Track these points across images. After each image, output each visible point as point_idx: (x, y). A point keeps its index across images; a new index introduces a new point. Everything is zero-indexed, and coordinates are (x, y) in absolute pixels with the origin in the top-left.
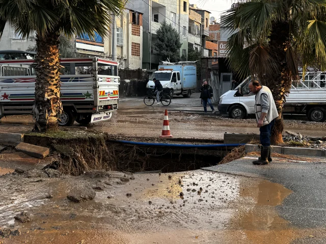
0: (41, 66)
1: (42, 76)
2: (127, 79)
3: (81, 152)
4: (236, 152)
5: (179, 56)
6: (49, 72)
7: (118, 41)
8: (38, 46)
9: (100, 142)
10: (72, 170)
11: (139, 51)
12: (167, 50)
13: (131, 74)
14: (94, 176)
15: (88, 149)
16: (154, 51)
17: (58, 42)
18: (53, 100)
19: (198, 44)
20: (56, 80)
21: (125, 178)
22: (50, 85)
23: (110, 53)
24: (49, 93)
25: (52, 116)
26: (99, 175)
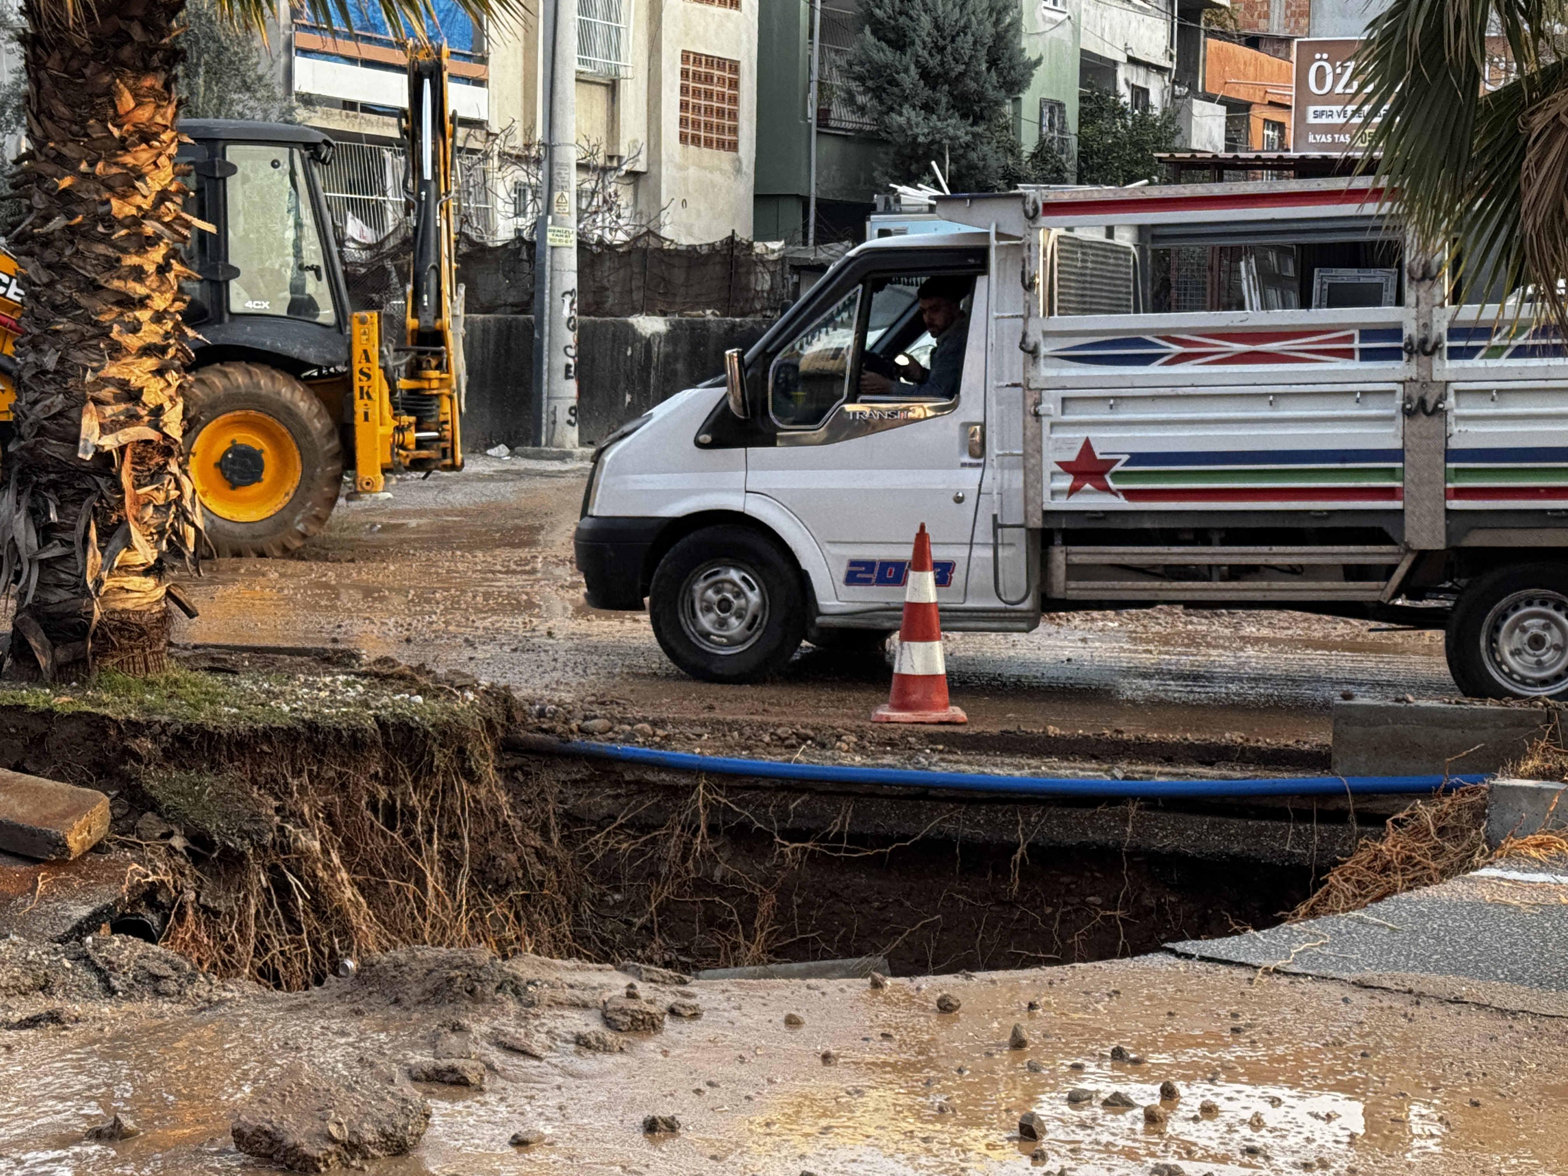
0: (58, 223)
1: (64, 290)
2: (649, 310)
3: (330, 819)
4: (1420, 832)
5: (1013, 149)
6: (111, 265)
7: (585, 46)
8: (36, 81)
9: (461, 751)
10: (262, 947)
11: (733, 115)
12: (928, 108)
13: (679, 276)
14: (416, 990)
15: (373, 806)
16: (840, 114)
17: (175, 56)
18: (139, 460)
19: (1148, 66)
20: (159, 317)
21: (633, 1006)
22: (116, 350)
23: (530, 130)
24: (109, 411)
25: (126, 569)
26: (450, 981)
